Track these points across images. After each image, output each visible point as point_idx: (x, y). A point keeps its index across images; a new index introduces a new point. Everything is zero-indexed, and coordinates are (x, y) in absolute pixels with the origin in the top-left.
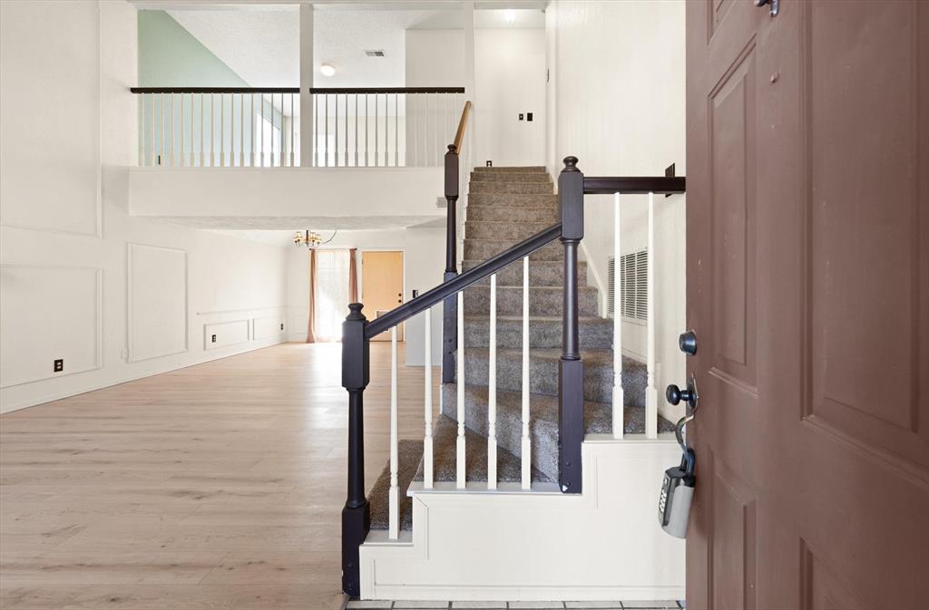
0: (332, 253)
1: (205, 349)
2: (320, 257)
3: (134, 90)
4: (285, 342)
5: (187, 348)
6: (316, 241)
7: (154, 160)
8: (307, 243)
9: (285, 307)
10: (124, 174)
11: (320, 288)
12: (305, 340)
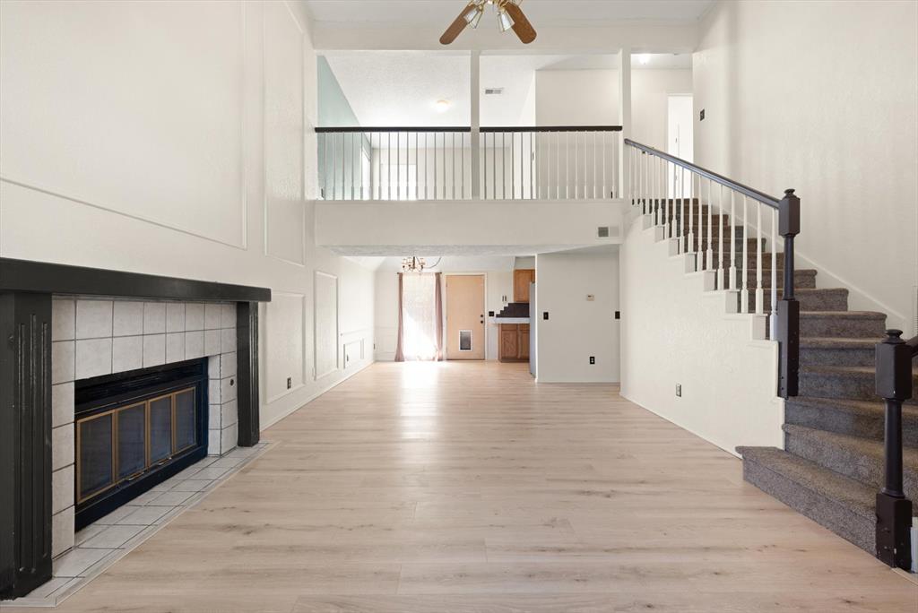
0: (418, 277)
1: (345, 367)
3: (317, 130)
4: (378, 360)
5: (338, 366)
8: (414, 268)
9: (377, 327)
10: (313, 207)
12: (394, 359)
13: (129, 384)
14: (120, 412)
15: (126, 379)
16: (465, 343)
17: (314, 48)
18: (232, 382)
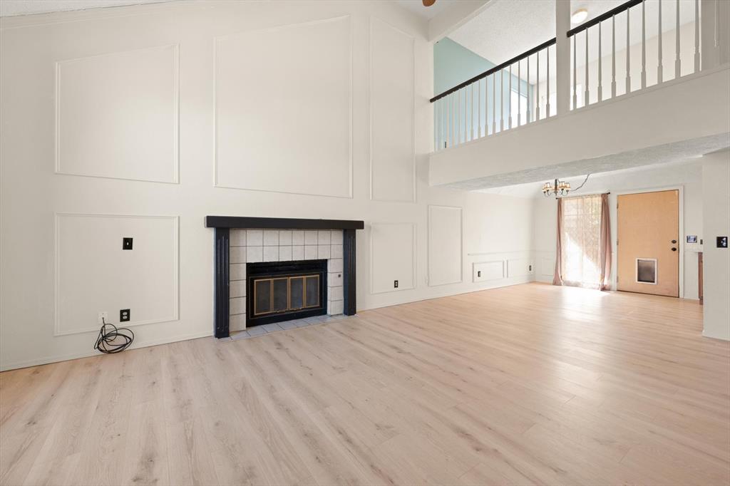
0: (580, 200)
1: (473, 281)
2: (567, 204)
3: (432, 100)
4: (532, 281)
5: (462, 279)
6: (565, 189)
7: (443, 145)
8: (556, 192)
9: (533, 251)
10: (426, 159)
11: (566, 234)
12: (552, 282)
13: (280, 268)
14: (274, 281)
15: (278, 266)
16: (645, 274)
17: (428, 40)
18: (340, 276)
